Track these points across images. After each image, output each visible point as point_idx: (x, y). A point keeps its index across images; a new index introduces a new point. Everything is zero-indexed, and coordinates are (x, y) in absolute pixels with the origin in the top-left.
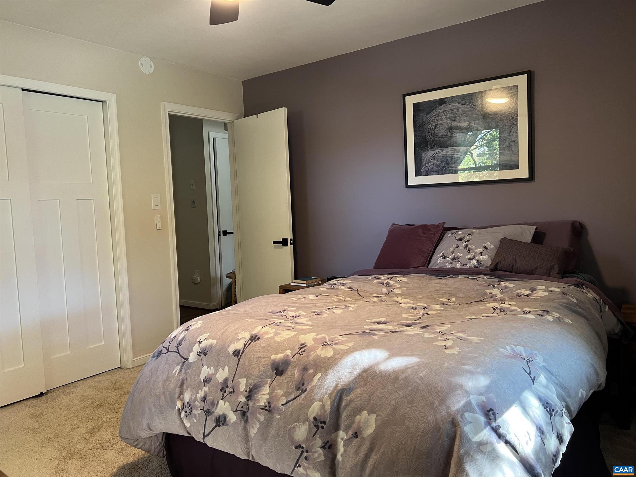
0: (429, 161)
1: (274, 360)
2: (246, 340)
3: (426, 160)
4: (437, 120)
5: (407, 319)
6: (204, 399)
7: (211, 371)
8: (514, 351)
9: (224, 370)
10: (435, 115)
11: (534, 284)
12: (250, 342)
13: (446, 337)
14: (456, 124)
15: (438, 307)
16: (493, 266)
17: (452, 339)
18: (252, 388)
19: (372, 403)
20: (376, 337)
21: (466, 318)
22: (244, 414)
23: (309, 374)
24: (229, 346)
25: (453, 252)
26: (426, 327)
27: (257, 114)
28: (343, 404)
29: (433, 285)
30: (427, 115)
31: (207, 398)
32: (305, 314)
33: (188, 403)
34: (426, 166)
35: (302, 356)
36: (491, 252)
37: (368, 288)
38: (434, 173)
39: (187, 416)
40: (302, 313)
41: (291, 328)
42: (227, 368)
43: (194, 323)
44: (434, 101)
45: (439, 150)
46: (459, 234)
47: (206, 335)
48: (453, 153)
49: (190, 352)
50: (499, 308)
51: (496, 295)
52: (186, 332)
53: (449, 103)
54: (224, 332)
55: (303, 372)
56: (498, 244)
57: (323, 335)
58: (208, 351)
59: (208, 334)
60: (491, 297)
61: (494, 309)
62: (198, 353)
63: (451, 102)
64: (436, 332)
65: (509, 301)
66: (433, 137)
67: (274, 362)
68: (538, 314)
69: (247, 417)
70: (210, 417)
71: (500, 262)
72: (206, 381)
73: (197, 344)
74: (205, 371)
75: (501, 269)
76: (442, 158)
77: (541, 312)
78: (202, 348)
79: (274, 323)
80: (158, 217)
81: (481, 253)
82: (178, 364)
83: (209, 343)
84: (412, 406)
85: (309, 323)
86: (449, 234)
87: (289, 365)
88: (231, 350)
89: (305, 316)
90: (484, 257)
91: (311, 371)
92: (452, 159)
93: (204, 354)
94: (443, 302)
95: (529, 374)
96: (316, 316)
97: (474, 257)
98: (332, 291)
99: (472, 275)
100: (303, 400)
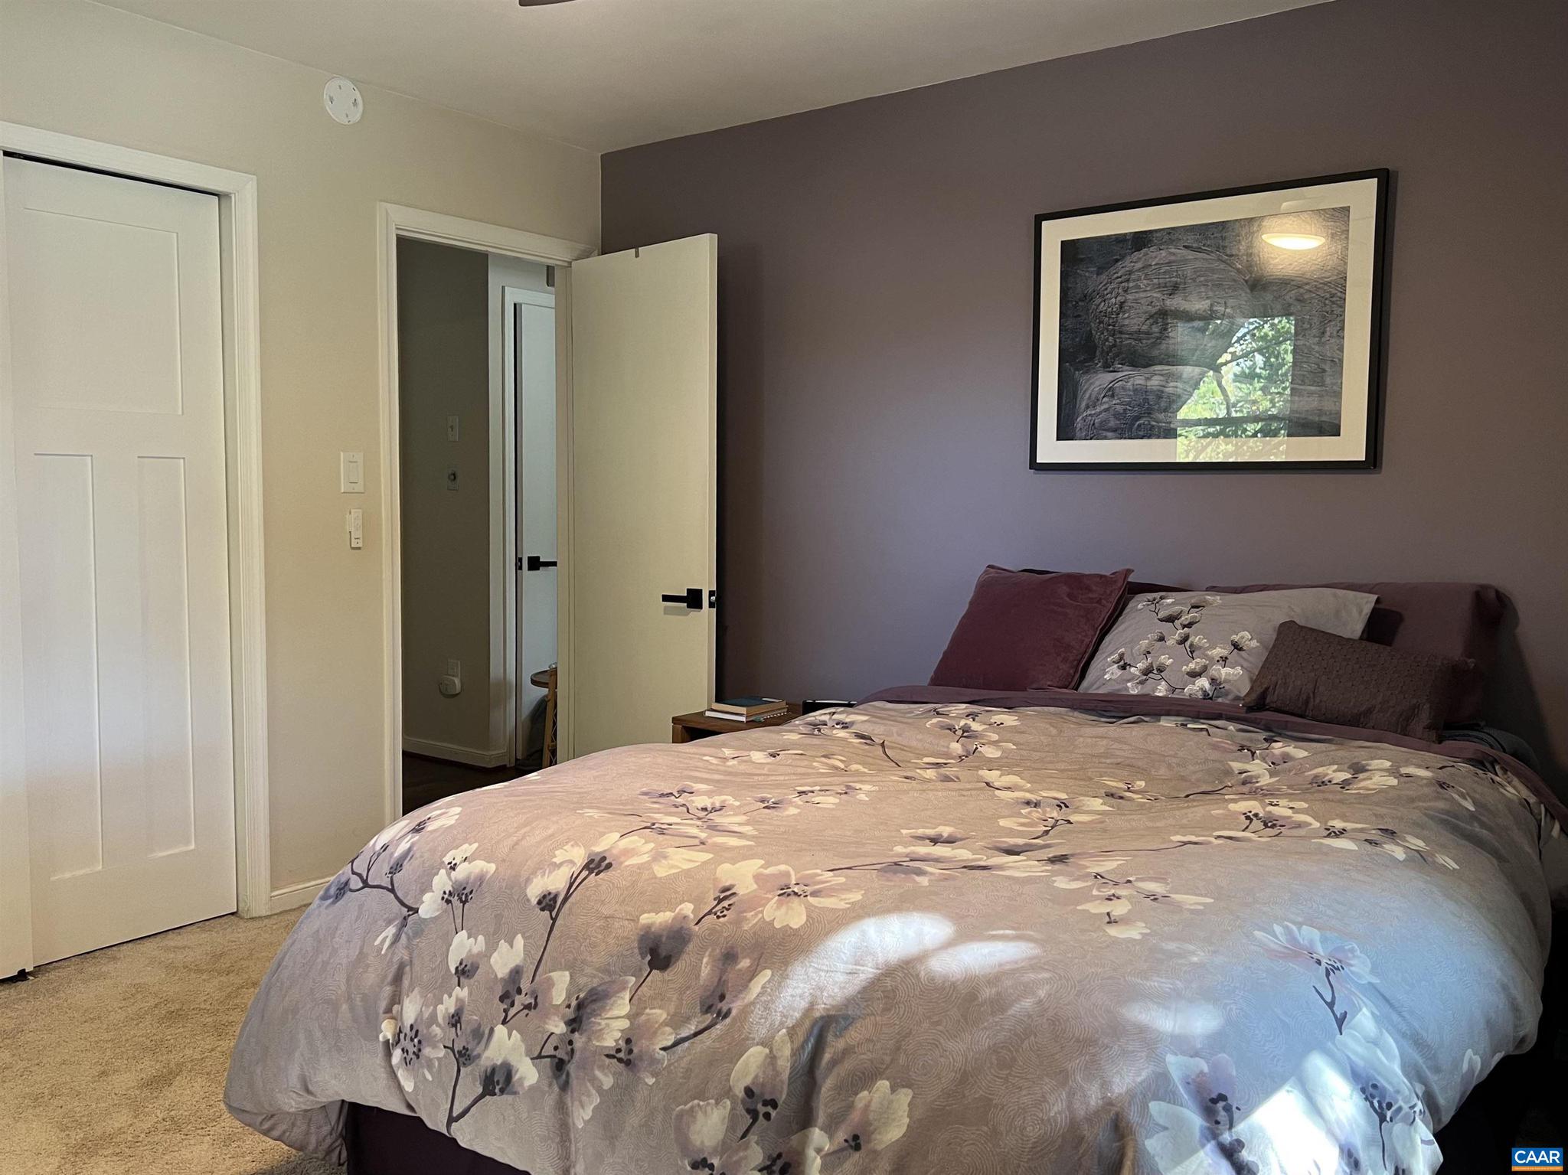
0: (1098, 400)
1: (648, 927)
2: (576, 869)
3: (1090, 396)
4: (1126, 291)
5: (1011, 832)
6: (455, 1020)
7: (479, 944)
8: (1292, 939)
9: (512, 947)
10: (1119, 275)
11: (1363, 753)
12: (585, 873)
13: (1112, 892)
14: (1176, 303)
15: (1097, 804)
16: (1254, 696)
17: (1129, 898)
18: (585, 998)
19: (902, 1060)
20: (923, 881)
21: (1172, 841)
22: (560, 1066)
23: (740, 970)
24: (528, 881)
25: (1149, 652)
26: (1061, 859)
27: (636, 247)
28: (827, 1056)
29: (1089, 740)
30: (1098, 274)
31: (464, 1019)
32: (737, 803)
33: (412, 1027)
34: (1089, 413)
35: (722, 919)
36: (1251, 659)
37: (912, 738)
38: (1110, 434)
39: (406, 1062)
40: (730, 800)
41: (697, 842)
42: (519, 941)
43: (438, 812)
44: (1120, 239)
45: (1126, 371)
46: (1169, 605)
47: (468, 849)
48: (1164, 383)
49: (423, 892)
50: (1261, 815)
51: (1258, 777)
52: (417, 837)
53: (1161, 244)
54: (517, 844)
55: (723, 964)
56: (1271, 636)
57: (783, 867)
58: (471, 892)
59: (476, 845)
60: (1244, 783)
61: (1248, 818)
62: (446, 896)
63: (1165, 242)
64: (1088, 875)
65: (1291, 797)
66: (1113, 335)
67: (647, 933)
68: (1366, 840)
69: (568, 1075)
70: (469, 1068)
71: (1274, 689)
72: (464, 972)
73: (443, 872)
74: (463, 946)
75: (1274, 705)
76: (1131, 393)
77: (1375, 835)
78: (455, 883)
79: (654, 824)
80: (356, 513)
81: (1224, 659)
82: (389, 922)
83: (477, 871)
84: (1009, 1073)
85: (747, 829)
86: (1140, 604)
87: (689, 941)
88: (534, 892)
89: (737, 811)
90: (1231, 671)
91: (745, 963)
92: (1160, 397)
93: (460, 899)
94: (1114, 791)
95: (1331, 1005)
96: (767, 811)
97: (1205, 669)
98: (815, 741)
99: (1197, 717)
100: (720, 1038)
